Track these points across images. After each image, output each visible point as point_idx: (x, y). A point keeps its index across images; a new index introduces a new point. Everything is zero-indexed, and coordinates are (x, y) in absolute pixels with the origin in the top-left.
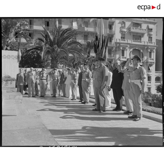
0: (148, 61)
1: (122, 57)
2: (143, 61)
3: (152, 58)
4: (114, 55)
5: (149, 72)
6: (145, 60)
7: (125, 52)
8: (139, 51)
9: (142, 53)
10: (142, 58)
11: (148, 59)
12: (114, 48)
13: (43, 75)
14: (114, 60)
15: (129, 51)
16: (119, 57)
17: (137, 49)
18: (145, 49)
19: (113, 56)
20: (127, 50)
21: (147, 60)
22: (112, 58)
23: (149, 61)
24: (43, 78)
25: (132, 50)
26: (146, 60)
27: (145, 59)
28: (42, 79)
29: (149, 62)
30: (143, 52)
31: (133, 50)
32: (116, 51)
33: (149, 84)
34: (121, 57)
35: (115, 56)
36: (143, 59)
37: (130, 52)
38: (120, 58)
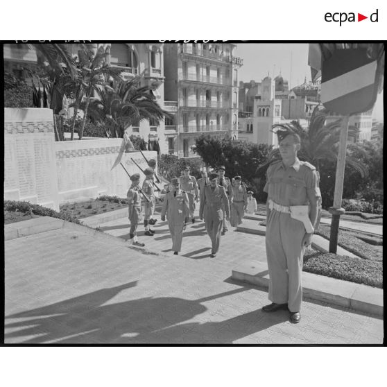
0: (149, 74)
2: (138, 74)
3: (157, 67)
6: (141, 72)
8: (127, 47)
11: (148, 69)
21: (147, 72)
23: (152, 74)
26: (144, 72)
27: (142, 70)
29: (151, 78)
30: (136, 52)
33: (154, 133)
36: (138, 69)
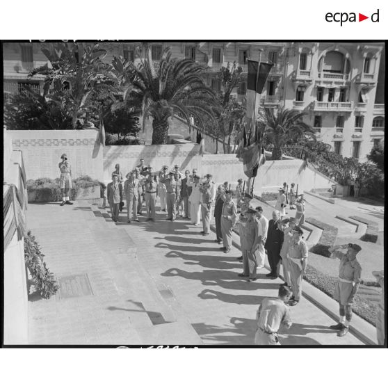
0: (360, 80)
1: (301, 72)
2: (349, 80)
3: (371, 72)
4: (282, 66)
5: (359, 106)
6: (352, 78)
7: (309, 58)
8: (342, 55)
9: (348, 61)
10: (348, 72)
11: (360, 75)
12: (283, 50)
13: (151, 185)
14: (281, 79)
15: (319, 55)
16: (294, 72)
17: (337, 50)
18: (356, 50)
19: (281, 69)
20: (312, 54)
21: (358, 78)
22: (278, 73)
23: (364, 80)
24: (151, 191)
25: (324, 53)
27: (354, 76)
28: (150, 193)
30: (350, 59)
31: (327, 53)
32: (287, 56)
33: (358, 134)
34: (299, 70)
35: (283, 68)
36: (349, 75)
37: (321, 58)
38: (296, 74)
